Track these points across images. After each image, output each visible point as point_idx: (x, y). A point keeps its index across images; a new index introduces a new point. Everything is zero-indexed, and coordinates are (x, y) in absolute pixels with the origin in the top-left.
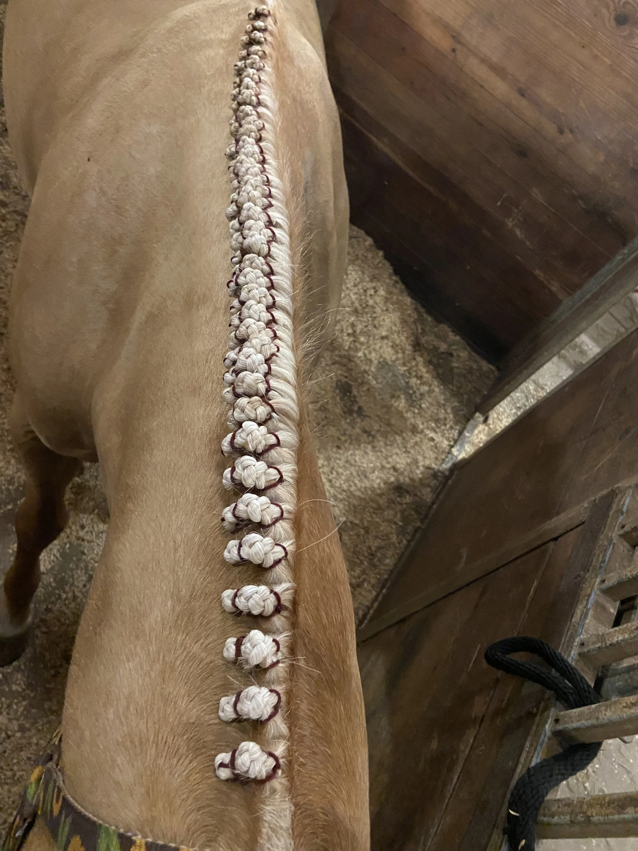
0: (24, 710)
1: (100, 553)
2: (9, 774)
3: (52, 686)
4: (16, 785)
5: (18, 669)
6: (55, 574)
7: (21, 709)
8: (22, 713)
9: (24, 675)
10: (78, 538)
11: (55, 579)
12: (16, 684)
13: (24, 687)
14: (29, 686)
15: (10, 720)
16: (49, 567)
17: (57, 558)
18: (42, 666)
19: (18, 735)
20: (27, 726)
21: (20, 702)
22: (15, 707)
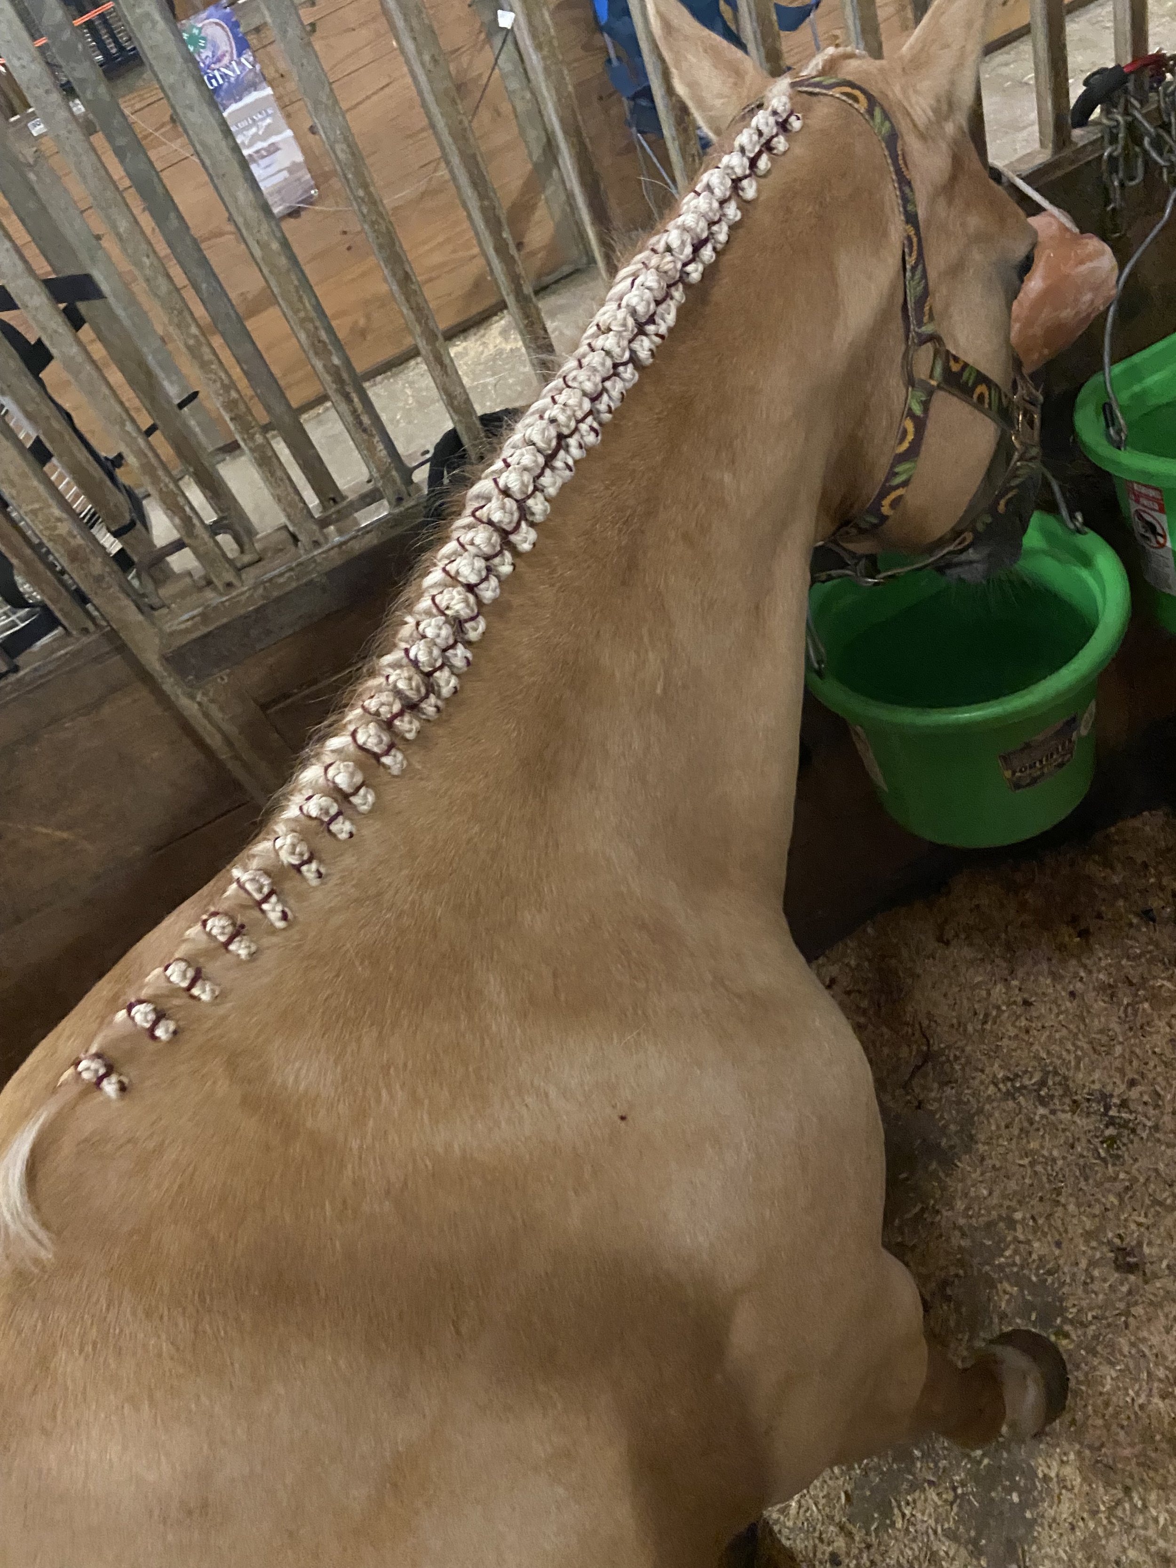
0: (1004, 1250)
1: (817, 1483)
2: (1039, 1168)
3: (952, 1271)
4: (1031, 1151)
5: (1003, 1316)
6: (910, 1473)
7: (1008, 1253)
8: (1007, 1247)
9: (995, 1306)
10: (850, 1535)
11: (913, 1464)
12: (1011, 1295)
13: (999, 1286)
14: (992, 1284)
15: (1028, 1242)
16: (917, 1494)
17: (899, 1507)
18: (964, 1309)
19: (1018, 1216)
20: (1002, 1225)
21: (1008, 1265)
22: (1017, 1259)
